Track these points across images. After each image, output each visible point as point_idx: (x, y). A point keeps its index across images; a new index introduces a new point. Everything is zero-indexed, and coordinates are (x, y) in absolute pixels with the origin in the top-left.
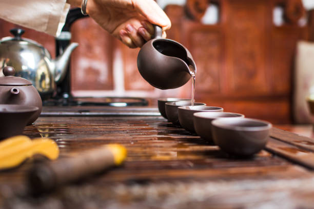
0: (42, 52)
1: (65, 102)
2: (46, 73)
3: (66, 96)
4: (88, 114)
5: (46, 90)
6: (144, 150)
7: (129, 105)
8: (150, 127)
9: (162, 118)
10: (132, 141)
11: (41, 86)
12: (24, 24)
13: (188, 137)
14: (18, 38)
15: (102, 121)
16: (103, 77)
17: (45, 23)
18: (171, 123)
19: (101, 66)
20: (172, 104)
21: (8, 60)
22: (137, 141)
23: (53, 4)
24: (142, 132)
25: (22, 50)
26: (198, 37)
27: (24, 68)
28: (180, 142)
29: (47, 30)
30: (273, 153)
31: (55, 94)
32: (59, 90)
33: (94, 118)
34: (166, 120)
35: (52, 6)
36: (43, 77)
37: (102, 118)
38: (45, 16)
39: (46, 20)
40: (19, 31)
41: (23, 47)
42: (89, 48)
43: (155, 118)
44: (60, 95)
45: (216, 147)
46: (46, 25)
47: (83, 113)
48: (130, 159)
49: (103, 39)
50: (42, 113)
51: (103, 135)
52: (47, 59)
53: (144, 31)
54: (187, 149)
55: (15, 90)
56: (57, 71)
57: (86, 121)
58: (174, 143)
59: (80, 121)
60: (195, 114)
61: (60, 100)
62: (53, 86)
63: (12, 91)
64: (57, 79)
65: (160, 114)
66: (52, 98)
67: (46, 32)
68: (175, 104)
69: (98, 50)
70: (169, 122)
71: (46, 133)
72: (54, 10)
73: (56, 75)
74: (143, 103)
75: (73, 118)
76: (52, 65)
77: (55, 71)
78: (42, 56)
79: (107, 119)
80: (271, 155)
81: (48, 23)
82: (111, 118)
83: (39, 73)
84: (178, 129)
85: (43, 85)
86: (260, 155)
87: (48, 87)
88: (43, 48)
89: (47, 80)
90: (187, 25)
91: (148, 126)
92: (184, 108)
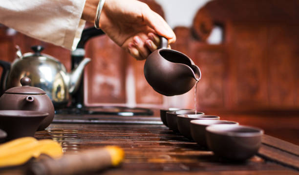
0: (59, 66)
1: (78, 111)
2: (62, 85)
3: (79, 106)
4: (96, 121)
5: (61, 101)
6: (142, 154)
7: (136, 114)
8: (151, 134)
9: (164, 126)
10: (133, 145)
11: (56, 97)
12: (44, 38)
13: (186, 143)
14: (38, 54)
15: (109, 128)
16: (117, 92)
17: (62, 37)
18: (172, 131)
19: (115, 82)
20: (173, 113)
21: (28, 74)
22: (137, 145)
23: (69, 20)
24: (143, 138)
25: (40, 64)
26: (204, 56)
27: (42, 81)
28: (177, 147)
29: (64, 44)
30: (266, 159)
31: (69, 104)
32: (74, 101)
33: (102, 126)
34: (168, 128)
35: (68, 21)
36: (59, 89)
37: (109, 126)
38: (62, 31)
39: (63, 35)
40: (39, 48)
41: (42, 62)
42: (105, 65)
43: (158, 126)
44: (74, 105)
45: (210, 153)
46: (63, 39)
47: (92, 121)
48: (127, 161)
49: (117, 57)
50: (54, 120)
51: (107, 139)
52: (63, 73)
53: (150, 42)
54: (183, 154)
55: (30, 98)
56: (71, 84)
57: (94, 128)
58: (171, 148)
59: (89, 127)
60: (192, 121)
61: (74, 110)
62: (68, 97)
63: (27, 99)
64: (71, 90)
65: (162, 123)
66: (66, 107)
67: (63, 46)
68: (175, 113)
69: (113, 67)
70: (170, 130)
71: (60, 137)
72: (70, 25)
73: (70, 86)
74: (148, 113)
75: (83, 125)
76: (67, 79)
77: (70, 83)
78: (59, 70)
79: (113, 126)
80: (263, 161)
81: (65, 37)
82: (117, 126)
83: (56, 86)
84: (178, 136)
85: (59, 96)
86: (252, 160)
87: (63, 97)
88: (60, 63)
89: (62, 92)
90: (194, 45)
91: (150, 133)
92: (183, 116)
